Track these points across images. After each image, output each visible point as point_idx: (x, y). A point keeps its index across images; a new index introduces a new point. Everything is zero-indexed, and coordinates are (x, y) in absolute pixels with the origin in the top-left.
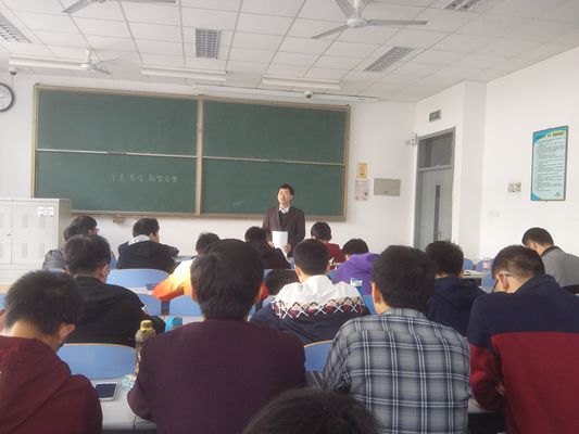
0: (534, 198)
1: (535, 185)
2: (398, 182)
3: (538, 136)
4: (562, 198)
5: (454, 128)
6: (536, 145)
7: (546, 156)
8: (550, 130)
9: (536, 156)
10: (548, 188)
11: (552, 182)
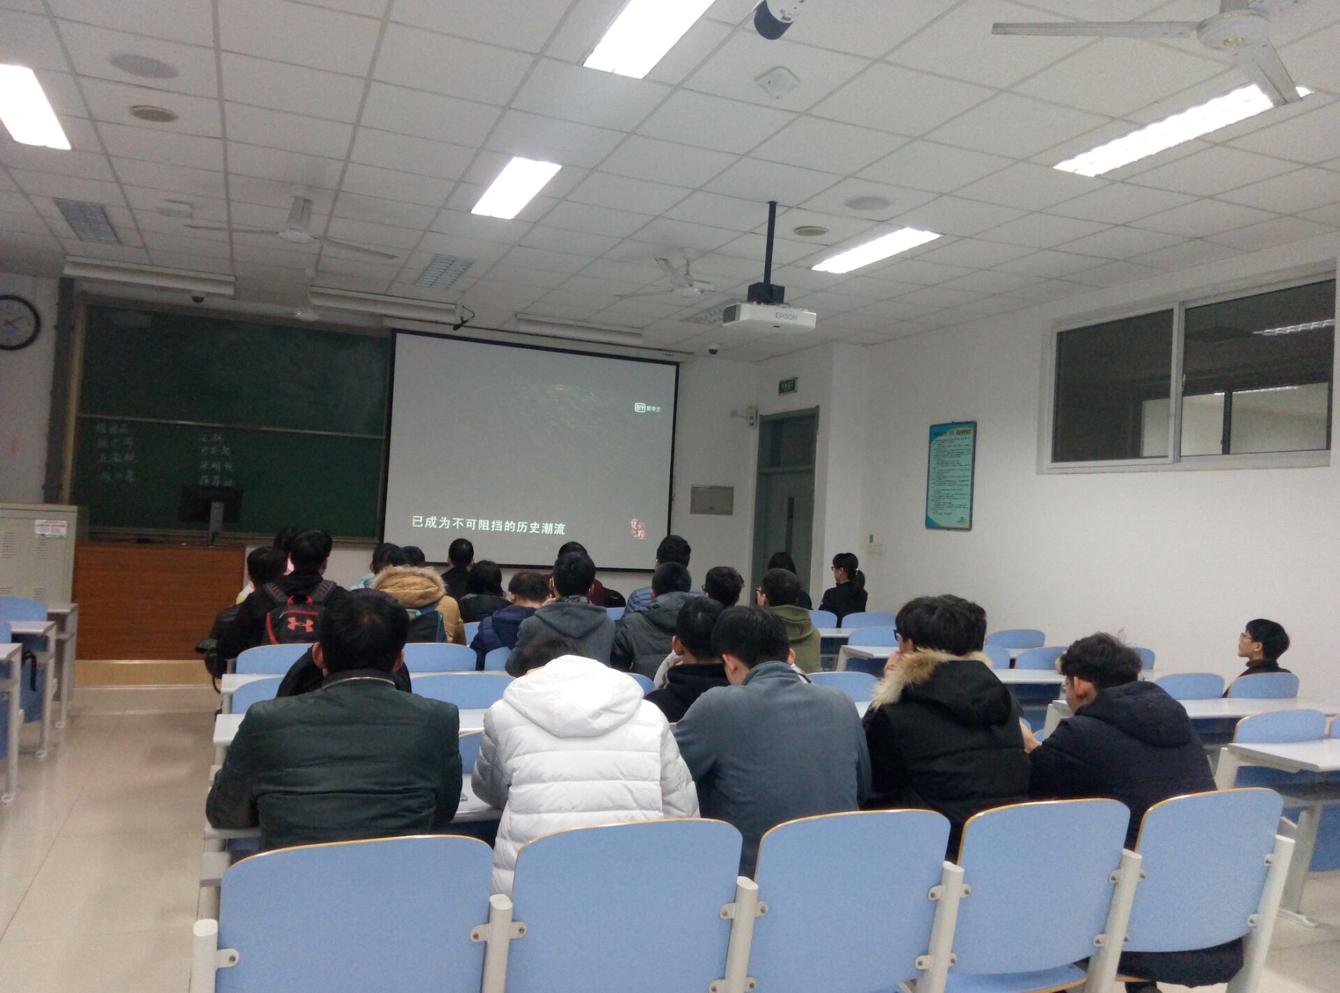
0: (930, 524)
1: (931, 504)
2: (730, 490)
3: (936, 431)
4: (966, 525)
5: (818, 407)
6: (934, 446)
7: (947, 463)
8: (954, 424)
9: (933, 463)
10: (948, 510)
11: (954, 502)
